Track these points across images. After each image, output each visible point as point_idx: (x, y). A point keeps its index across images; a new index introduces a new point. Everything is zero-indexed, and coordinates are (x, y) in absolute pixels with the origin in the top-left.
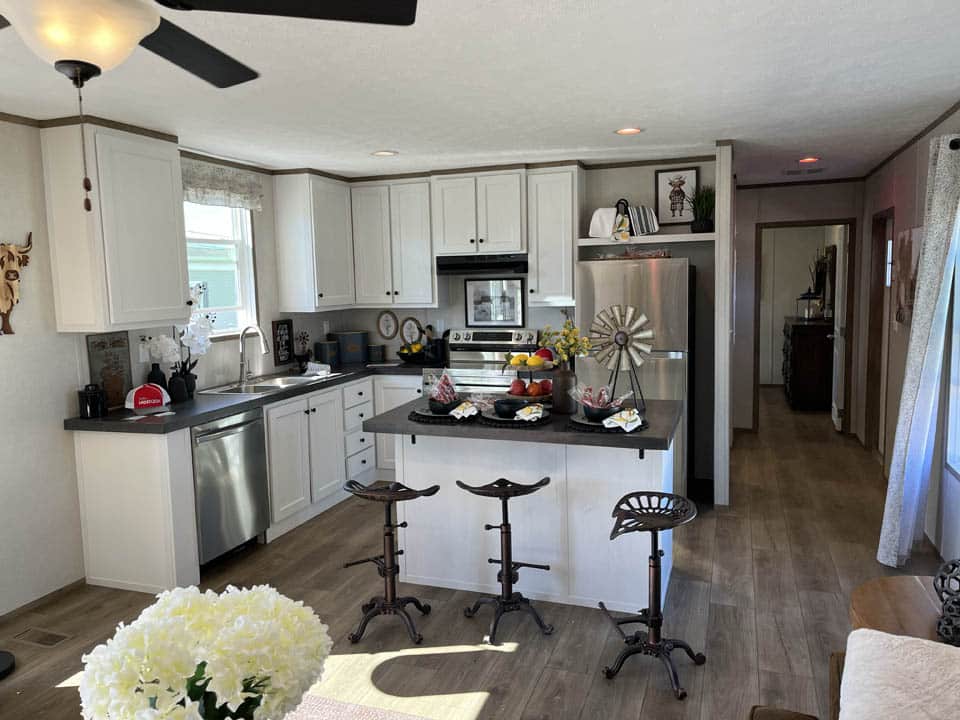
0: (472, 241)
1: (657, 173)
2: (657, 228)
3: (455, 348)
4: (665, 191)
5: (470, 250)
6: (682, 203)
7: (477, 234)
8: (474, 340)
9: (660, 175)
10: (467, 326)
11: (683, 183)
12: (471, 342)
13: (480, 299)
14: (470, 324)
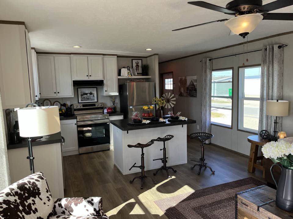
0: (87, 76)
1: (132, 60)
2: (137, 74)
3: (75, 110)
4: (134, 65)
5: (86, 79)
6: (138, 68)
7: (88, 74)
8: (83, 107)
9: (133, 60)
10: (79, 103)
11: (139, 63)
12: (82, 107)
13: (83, 94)
14: (79, 102)
